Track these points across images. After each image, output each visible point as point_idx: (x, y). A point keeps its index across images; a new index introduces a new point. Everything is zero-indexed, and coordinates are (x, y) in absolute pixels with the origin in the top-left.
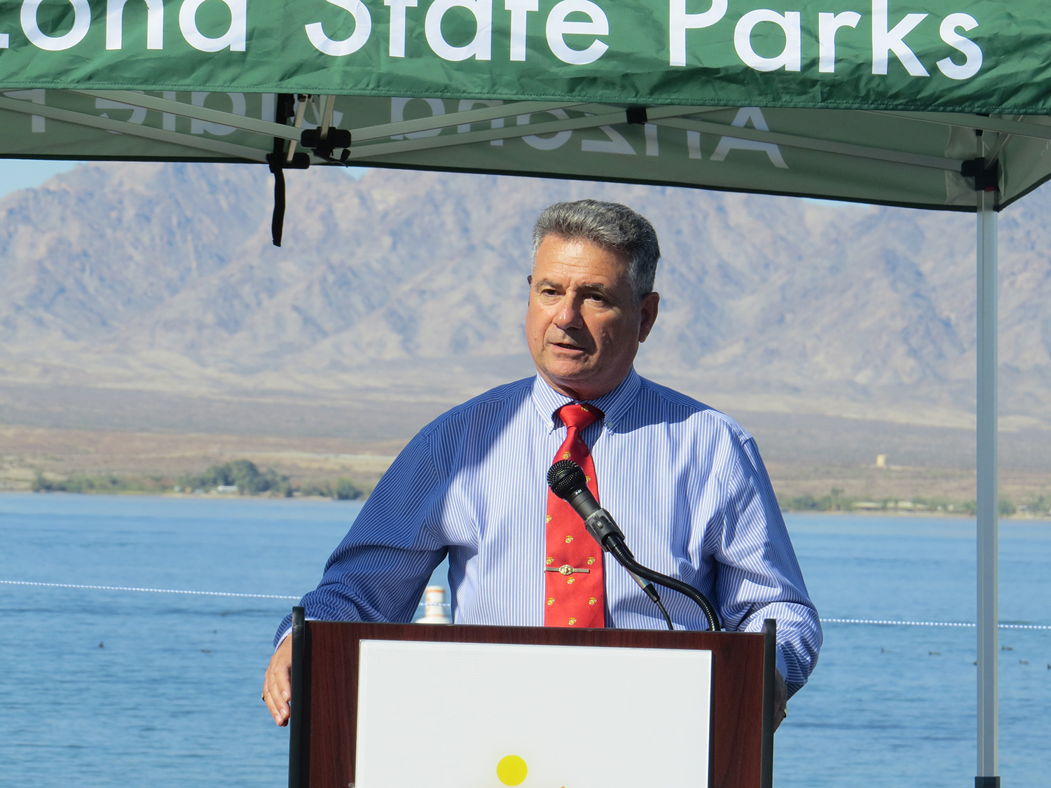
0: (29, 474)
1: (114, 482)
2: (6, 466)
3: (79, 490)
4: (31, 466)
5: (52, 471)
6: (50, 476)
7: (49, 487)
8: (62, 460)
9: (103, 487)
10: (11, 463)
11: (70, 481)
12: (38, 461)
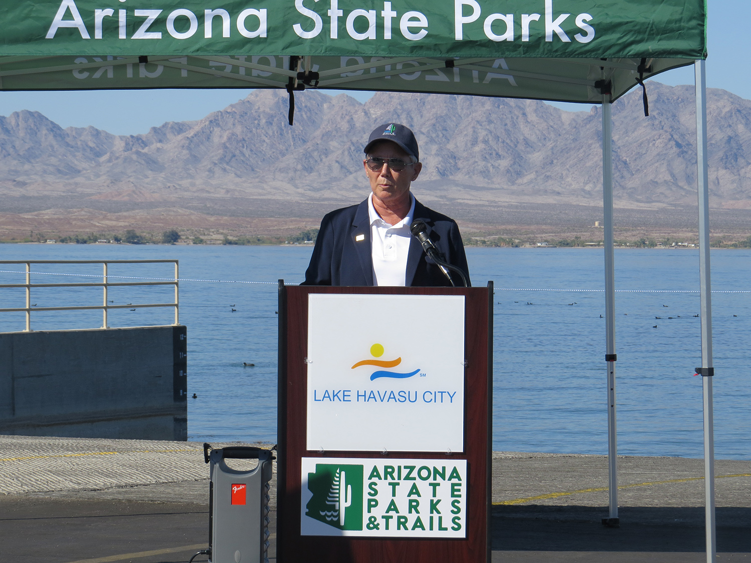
0: (221, 237)
1: (259, 240)
2: (211, 234)
3: (243, 244)
4: (222, 234)
5: (231, 235)
6: (230, 238)
7: (230, 243)
8: (236, 230)
9: (254, 242)
10: (213, 232)
11: (239, 240)
12: (225, 231)
